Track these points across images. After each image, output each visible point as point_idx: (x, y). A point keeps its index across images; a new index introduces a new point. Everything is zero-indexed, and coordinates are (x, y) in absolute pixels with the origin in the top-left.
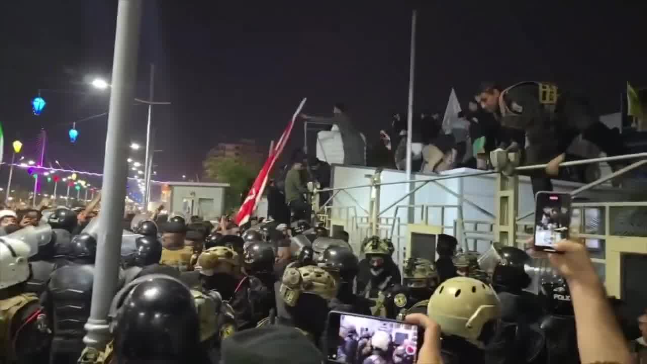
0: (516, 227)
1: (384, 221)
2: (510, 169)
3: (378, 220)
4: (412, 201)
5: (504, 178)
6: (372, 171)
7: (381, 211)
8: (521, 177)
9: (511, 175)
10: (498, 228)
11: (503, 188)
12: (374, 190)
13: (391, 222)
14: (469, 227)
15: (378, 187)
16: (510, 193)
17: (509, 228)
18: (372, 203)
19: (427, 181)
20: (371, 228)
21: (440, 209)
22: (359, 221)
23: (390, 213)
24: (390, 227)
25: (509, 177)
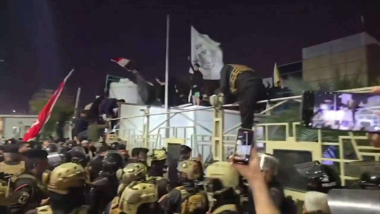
0: (223, 138)
1: (151, 137)
2: (220, 106)
3: (148, 136)
4: (168, 125)
5: (217, 111)
6: (145, 108)
7: (150, 129)
8: (226, 111)
9: (220, 109)
10: (215, 139)
11: (217, 116)
12: (146, 118)
13: (156, 137)
14: (199, 138)
15: (148, 116)
16: (219, 119)
17: (219, 139)
18: (144, 126)
19: (176, 113)
20: (144, 142)
21: (183, 129)
22: (136, 137)
23: (155, 132)
24: (155, 141)
25: (220, 111)
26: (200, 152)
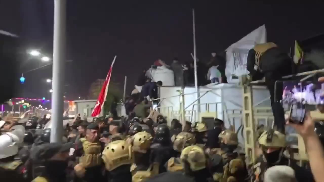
0: (253, 112)
1: (187, 112)
2: (248, 83)
3: (184, 112)
4: (199, 102)
5: (245, 88)
7: (186, 106)
8: (254, 87)
9: (249, 86)
10: (245, 112)
11: (245, 92)
12: (181, 97)
13: (191, 112)
14: (230, 112)
15: (183, 96)
16: (248, 95)
17: (250, 112)
18: (181, 104)
19: (207, 92)
20: (181, 116)
21: (215, 105)
22: (175, 113)
23: (190, 108)
24: (191, 115)
26: (232, 124)
